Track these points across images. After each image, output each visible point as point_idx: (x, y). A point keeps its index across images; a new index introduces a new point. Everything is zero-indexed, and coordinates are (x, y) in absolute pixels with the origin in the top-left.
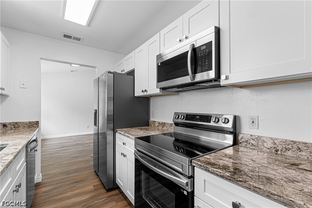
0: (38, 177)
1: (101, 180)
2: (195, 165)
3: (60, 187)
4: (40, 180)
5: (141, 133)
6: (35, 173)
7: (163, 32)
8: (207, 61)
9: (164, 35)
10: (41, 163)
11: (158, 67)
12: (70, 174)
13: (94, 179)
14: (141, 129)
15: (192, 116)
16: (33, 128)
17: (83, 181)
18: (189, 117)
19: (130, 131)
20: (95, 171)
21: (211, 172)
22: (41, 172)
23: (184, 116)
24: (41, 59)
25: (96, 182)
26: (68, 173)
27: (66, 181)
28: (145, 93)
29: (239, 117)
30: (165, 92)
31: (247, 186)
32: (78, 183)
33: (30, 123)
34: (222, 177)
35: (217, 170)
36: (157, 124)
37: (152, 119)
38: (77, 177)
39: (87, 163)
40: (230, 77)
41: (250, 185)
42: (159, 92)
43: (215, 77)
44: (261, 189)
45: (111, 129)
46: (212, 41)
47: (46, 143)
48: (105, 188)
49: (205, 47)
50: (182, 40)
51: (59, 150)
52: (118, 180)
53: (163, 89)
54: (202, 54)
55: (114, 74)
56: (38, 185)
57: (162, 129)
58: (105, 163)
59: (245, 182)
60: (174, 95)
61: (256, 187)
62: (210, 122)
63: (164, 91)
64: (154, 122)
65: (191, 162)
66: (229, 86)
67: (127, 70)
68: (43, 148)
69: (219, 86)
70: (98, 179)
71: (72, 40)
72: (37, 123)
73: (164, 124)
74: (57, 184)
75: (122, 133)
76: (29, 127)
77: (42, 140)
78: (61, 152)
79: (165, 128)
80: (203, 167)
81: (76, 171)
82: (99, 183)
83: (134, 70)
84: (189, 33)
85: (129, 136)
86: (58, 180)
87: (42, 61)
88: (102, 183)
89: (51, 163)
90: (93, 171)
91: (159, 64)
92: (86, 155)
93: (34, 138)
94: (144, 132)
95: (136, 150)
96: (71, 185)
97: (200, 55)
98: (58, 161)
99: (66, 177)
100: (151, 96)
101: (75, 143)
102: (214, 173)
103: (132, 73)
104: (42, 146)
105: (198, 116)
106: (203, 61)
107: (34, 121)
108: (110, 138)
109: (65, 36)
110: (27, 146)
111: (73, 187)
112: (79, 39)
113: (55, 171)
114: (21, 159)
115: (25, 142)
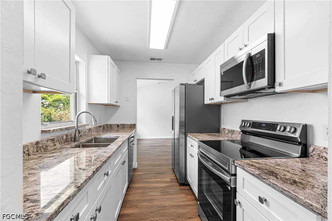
0: (135, 165)
1: (176, 176)
2: (237, 165)
3: (148, 174)
4: (136, 167)
5: (207, 138)
6: (133, 162)
7: (227, 42)
8: (261, 69)
9: (228, 44)
10: (137, 156)
11: (222, 76)
12: (155, 166)
13: (171, 174)
14: (210, 135)
15: (258, 123)
16: (132, 129)
17: (163, 173)
18: (255, 124)
19: (198, 135)
20: (173, 169)
21: (246, 171)
22: (137, 162)
23: (250, 124)
24: (137, 79)
25: (172, 176)
26: (153, 166)
27: (152, 171)
28: (213, 102)
29: (312, 126)
30: (230, 100)
31: (269, 183)
32: (160, 174)
33: (131, 125)
34: (253, 175)
35: (250, 169)
36: (227, 132)
37: (223, 126)
38: (159, 170)
39: (168, 161)
40: (284, 84)
41: (271, 182)
42: (223, 100)
43: (268, 85)
44: (277, 185)
45: (183, 133)
46: (265, 49)
47: (141, 142)
48: (178, 182)
49: (259, 55)
50: (242, 49)
51: (149, 149)
52: (188, 177)
53: (228, 97)
54: (257, 62)
55: (186, 85)
56: (135, 170)
57: (231, 137)
58: (179, 164)
59: (267, 180)
60: (243, 102)
61: (274, 184)
62: (276, 131)
63: (228, 99)
64: (224, 129)
65: (234, 162)
66: (290, 91)
67: (199, 80)
68: (139, 146)
69: (275, 93)
70: (174, 175)
71: (156, 61)
72: (135, 125)
73: (233, 132)
74: (146, 171)
75: (191, 136)
76: (130, 128)
77: (138, 140)
78: (150, 150)
79: (234, 136)
80: (241, 167)
81: (159, 165)
82: (175, 178)
83: (204, 80)
84: (248, 41)
85: (195, 139)
86: (147, 169)
87: (137, 80)
88: (177, 179)
89: (143, 157)
90: (171, 168)
91: (222, 74)
92: (167, 155)
93: (132, 135)
94: (210, 137)
95: (199, 151)
96: (155, 174)
97: (255, 63)
98: (147, 156)
99: (152, 168)
100: (222, 104)
101: (160, 145)
102: (248, 172)
103: (202, 83)
104: (138, 144)
105: (264, 123)
106: (258, 69)
107: (133, 123)
108: (182, 141)
109: (151, 59)
110: (129, 139)
111: (156, 176)
112: (161, 59)
113: (146, 163)
114: (126, 147)
115: (127, 136)
